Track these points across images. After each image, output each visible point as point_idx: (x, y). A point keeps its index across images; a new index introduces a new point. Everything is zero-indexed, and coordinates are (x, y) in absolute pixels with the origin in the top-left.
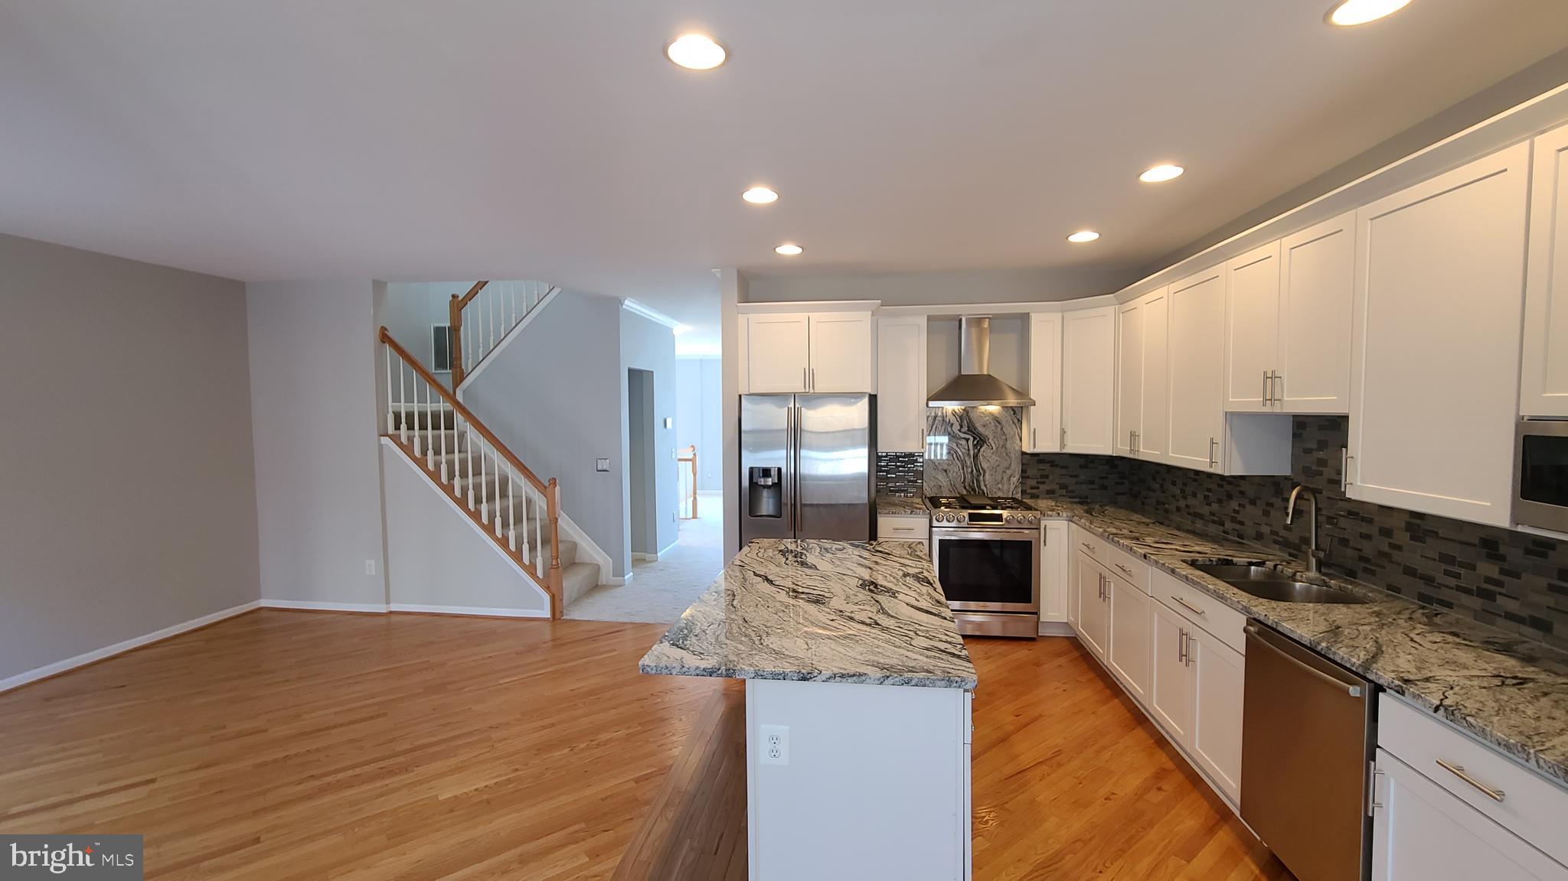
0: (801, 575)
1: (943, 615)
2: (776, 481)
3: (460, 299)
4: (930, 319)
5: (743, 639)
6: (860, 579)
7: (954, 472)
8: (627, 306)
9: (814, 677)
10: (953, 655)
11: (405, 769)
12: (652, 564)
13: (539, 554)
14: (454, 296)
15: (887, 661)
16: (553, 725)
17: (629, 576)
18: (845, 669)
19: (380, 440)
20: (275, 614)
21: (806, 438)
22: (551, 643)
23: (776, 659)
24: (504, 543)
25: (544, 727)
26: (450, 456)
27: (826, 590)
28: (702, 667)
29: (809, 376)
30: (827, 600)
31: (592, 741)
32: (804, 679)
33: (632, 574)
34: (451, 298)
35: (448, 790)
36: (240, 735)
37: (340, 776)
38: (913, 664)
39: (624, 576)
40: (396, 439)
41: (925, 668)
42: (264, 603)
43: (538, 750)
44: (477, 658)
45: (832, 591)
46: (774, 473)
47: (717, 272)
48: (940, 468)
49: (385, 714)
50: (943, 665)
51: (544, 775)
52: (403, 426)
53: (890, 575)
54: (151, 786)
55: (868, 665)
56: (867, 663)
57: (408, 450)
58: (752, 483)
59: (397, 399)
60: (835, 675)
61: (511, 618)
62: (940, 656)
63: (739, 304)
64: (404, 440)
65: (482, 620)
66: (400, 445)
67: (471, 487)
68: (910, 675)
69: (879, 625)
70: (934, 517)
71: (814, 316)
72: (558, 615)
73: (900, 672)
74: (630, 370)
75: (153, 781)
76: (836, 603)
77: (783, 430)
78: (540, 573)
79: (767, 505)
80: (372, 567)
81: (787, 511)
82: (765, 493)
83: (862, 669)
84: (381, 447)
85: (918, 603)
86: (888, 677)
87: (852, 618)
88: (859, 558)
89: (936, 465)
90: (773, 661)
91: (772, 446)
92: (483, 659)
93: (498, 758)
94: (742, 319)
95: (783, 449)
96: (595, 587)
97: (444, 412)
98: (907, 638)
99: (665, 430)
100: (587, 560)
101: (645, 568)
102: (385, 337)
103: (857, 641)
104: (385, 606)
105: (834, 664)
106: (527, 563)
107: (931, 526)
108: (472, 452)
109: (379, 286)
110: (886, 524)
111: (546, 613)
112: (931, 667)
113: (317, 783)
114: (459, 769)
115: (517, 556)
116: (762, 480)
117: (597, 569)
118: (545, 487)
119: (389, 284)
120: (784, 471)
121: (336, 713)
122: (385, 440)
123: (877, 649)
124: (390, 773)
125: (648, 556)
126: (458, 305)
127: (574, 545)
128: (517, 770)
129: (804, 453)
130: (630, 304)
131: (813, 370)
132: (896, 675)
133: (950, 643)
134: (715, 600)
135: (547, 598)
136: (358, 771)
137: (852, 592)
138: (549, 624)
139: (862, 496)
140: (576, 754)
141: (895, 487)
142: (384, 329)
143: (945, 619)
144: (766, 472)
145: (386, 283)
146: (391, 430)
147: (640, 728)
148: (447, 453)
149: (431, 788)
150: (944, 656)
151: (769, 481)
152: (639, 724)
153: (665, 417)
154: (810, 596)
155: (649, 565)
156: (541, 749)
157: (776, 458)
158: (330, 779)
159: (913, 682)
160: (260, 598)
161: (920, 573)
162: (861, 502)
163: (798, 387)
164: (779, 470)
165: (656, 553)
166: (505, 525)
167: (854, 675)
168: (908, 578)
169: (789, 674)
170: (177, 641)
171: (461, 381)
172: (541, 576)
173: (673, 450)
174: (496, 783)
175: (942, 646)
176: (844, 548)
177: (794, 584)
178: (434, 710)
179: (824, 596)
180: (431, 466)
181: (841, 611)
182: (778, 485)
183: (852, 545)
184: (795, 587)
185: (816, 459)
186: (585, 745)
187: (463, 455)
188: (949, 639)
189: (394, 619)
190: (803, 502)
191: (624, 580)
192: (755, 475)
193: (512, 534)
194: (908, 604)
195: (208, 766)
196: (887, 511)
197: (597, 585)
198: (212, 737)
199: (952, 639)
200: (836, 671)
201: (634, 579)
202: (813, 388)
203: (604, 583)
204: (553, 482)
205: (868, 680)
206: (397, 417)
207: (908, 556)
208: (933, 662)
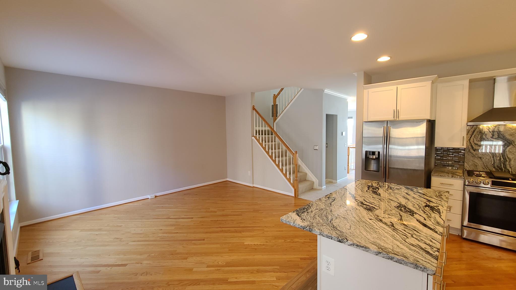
0: (370, 197)
1: (436, 230)
2: (377, 157)
3: (276, 95)
4: (471, 81)
5: (325, 218)
6: (398, 203)
7: (486, 159)
8: (326, 92)
9: (344, 242)
10: (428, 253)
11: (240, 232)
12: (335, 184)
13: (292, 175)
14: (274, 95)
15: (386, 246)
16: (282, 231)
17: (324, 187)
18: (360, 243)
19: (252, 138)
20: (229, 182)
21: (392, 140)
22: (294, 205)
23: (332, 230)
24: (282, 171)
25: (280, 231)
26: (272, 143)
27: (377, 205)
28: (301, 225)
29: (396, 113)
30: (374, 210)
31: (292, 240)
32: (340, 241)
33: (325, 186)
34: (273, 95)
35: (248, 242)
36: (211, 212)
37: (226, 229)
38: (398, 250)
39: (322, 187)
40: (256, 137)
41: (405, 254)
42: (228, 179)
43: (275, 238)
44: (269, 204)
45: (380, 206)
46: (377, 153)
47: (356, 74)
48: (476, 156)
49: (242, 215)
50: (417, 256)
51: (274, 246)
52: (258, 134)
53: (417, 205)
54: (192, 219)
55: (373, 244)
56: (374, 243)
57: (258, 141)
58: (367, 157)
59: (256, 126)
60: (354, 244)
61: (283, 194)
62: (419, 251)
63: (364, 86)
64: (258, 138)
65: (275, 193)
66: (256, 139)
67: (274, 152)
68: (393, 255)
69: (393, 227)
70: (467, 181)
71: (400, 87)
72: (296, 196)
73: (388, 253)
74: (327, 115)
75: (193, 218)
76: (377, 212)
77: (382, 137)
78: (292, 182)
79: (373, 166)
80: (250, 173)
81: (382, 169)
82: (373, 162)
83: (369, 245)
84: (252, 139)
85: (425, 221)
86: (380, 253)
87: (381, 221)
88: (406, 194)
89: (474, 155)
90: (330, 230)
91: (376, 143)
92: (271, 205)
93: (264, 237)
94: (365, 91)
95: (381, 144)
96: (312, 189)
97: (267, 130)
98: (405, 237)
99: (342, 136)
100: (310, 179)
101: (332, 185)
102: (254, 109)
103: (376, 232)
104: (252, 185)
105: (357, 239)
106: (288, 178)
107: (465, 185)
108: (277, 142)
109: (253, 94)
110: (436, 180)
111: (293, 195)
112: (409, 255)
113: (220, 229)
114: (252, 236)
115: (285, 175)
116: (371, 156)
117: (313, 183)
118: (294, 154)
119: (255, 93)
120: (381, 153)
121: (232, 212)
122: (253, 138)
123: (384, 238)
124: (236, 232)
125: (334, 181)
126: (275, 97)
127: (306, 174)
128: (267, 242)
129: (390, 146)
130: (327, 91)
131: (398, 110)
132: (385, 253)
133: (430, 246)
134: (325, 200)
135: (293, 190)
136: (230, 229)
137: (390, 208)
138: (294, 198)
139: (421, 166)
140: (285, 243)
141: (446, 164)
142: (254, 106)
143: (436, 232)
144: (373, 153)
145: (254, 93)
146: (255, 135)
147: (309, 241)
148: (271, 142)
149: (244, 240)
150: (421, 252)
151: (374, 157)
152: (309, 239)
153: (342, 131)
154: (368, 207)
155: (334, 184)
156: (276, 238)
157: (378, 148)
158: (224, 229)
159: (394, 260)
160: (227, 178)
161: (436, 206)
162: (420, 169)
163: (391, 118)
164: (379, 152)
165: (337, 181)
166: (282, 165)
167: (363, 247)
168: (427, 208)
169: (334, 238)
170: (210, 186)
171: (276, 120)
172: (292, 183)
173: (346, 144)
174: (260, 244)
175: (423, 246)
176: (401, 189)
177: (364, 200)
178: (253, 217)
179: (374, 208)
180: (264, 146)
181: (378, 216)
182: (378, 159)
183: (406, 188)
184: (364, 202)
185: (397, 149)
186: (289, 240)
187: (275, 143)
188: (431, 244)
189: (254, 189)
190: (390, 167)
191: (322, 188)
192: (368, 155)
193: (284, 168)
194: (417, 220)
195: (203, 218)
196: (436, 175)
197: (313, 188)
198: (206, 211)
199: (433, 244)
200: (355, 242)
201: (326, 188)
202: (398, 118)
203: (315, 188)
204: (296, 152)
205: (370, 251)
206: (256, 131)
207: (435, 198)
208: (412, 253)
